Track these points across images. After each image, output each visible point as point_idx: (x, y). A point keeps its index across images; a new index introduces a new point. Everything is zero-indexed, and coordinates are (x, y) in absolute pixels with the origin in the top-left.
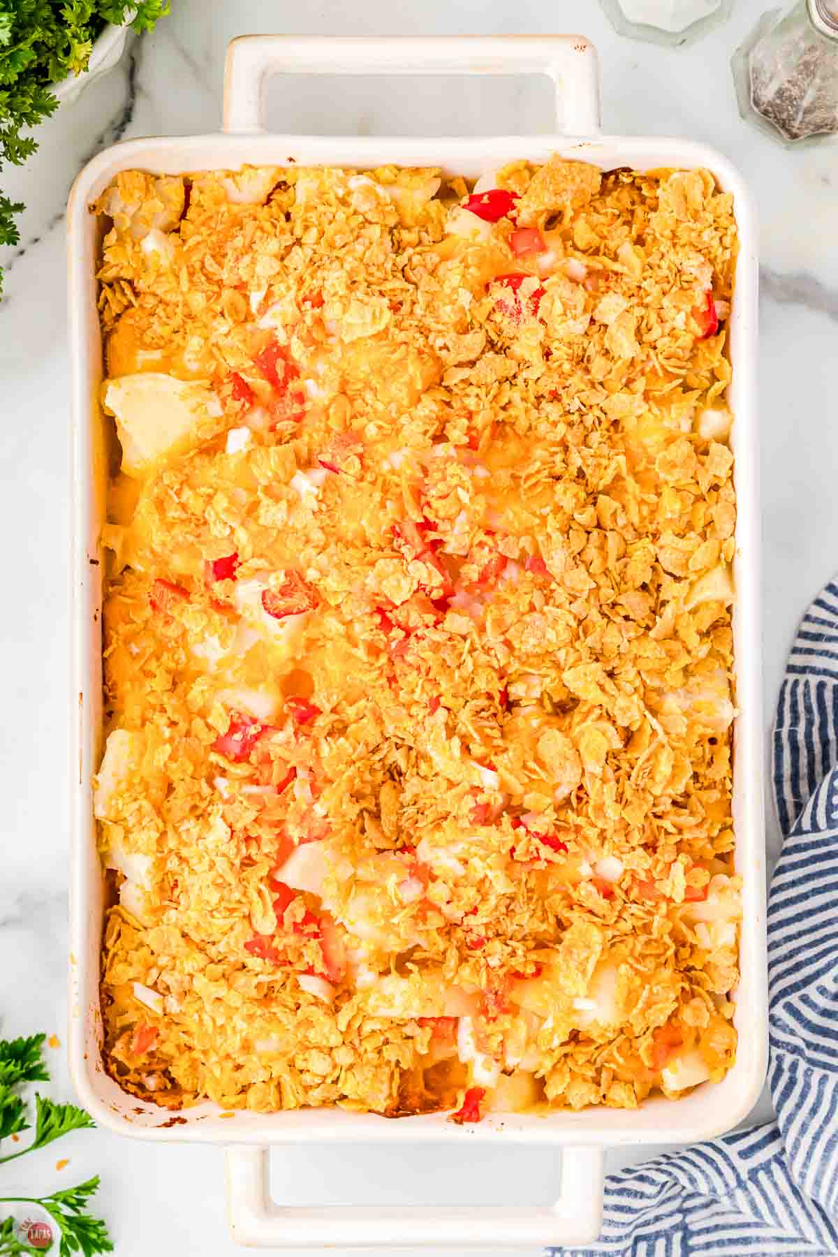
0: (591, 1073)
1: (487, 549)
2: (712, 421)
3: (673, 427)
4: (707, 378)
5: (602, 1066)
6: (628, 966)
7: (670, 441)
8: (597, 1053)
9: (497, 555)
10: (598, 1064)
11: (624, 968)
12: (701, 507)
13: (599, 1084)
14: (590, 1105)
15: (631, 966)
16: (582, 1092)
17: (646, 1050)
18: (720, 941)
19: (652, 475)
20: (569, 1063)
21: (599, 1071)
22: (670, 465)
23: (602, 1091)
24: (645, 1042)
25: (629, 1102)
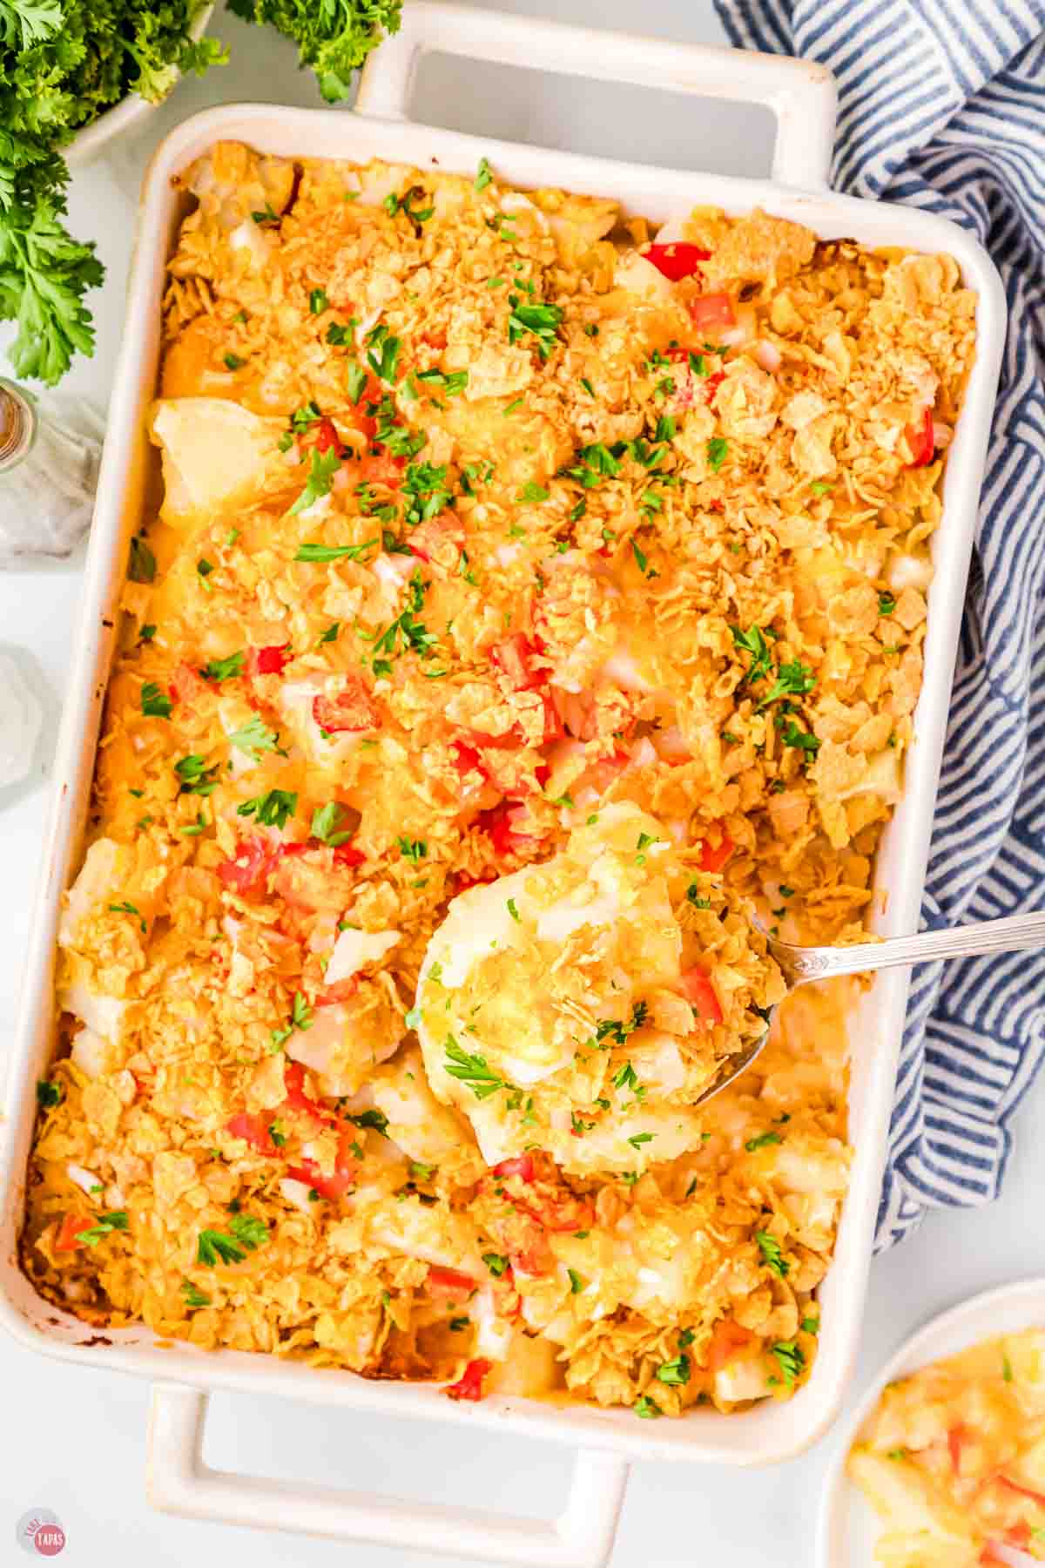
0: (628, 1363)
2: (907, 570)
3: (856, 568)
4: (909, 516)
5: (645, 1358)
6: (704, 1235)
7: (849, 584)
8: (643, 1342)
10: (640, 1356)
11: (699, 1236)
12: (878, 671)
13: (635, 1379)
14: (619, 1405)
15: (709, 1235)
16: (613, 1385)
17: (702, 1344)
18: (814, 1218)
19: (821, 623)
20: (603, 1347)
21: (638, 1362)
22: (845, 614)
23: (638, 1388)
24: (702, 1335)
25: (670, 1406)
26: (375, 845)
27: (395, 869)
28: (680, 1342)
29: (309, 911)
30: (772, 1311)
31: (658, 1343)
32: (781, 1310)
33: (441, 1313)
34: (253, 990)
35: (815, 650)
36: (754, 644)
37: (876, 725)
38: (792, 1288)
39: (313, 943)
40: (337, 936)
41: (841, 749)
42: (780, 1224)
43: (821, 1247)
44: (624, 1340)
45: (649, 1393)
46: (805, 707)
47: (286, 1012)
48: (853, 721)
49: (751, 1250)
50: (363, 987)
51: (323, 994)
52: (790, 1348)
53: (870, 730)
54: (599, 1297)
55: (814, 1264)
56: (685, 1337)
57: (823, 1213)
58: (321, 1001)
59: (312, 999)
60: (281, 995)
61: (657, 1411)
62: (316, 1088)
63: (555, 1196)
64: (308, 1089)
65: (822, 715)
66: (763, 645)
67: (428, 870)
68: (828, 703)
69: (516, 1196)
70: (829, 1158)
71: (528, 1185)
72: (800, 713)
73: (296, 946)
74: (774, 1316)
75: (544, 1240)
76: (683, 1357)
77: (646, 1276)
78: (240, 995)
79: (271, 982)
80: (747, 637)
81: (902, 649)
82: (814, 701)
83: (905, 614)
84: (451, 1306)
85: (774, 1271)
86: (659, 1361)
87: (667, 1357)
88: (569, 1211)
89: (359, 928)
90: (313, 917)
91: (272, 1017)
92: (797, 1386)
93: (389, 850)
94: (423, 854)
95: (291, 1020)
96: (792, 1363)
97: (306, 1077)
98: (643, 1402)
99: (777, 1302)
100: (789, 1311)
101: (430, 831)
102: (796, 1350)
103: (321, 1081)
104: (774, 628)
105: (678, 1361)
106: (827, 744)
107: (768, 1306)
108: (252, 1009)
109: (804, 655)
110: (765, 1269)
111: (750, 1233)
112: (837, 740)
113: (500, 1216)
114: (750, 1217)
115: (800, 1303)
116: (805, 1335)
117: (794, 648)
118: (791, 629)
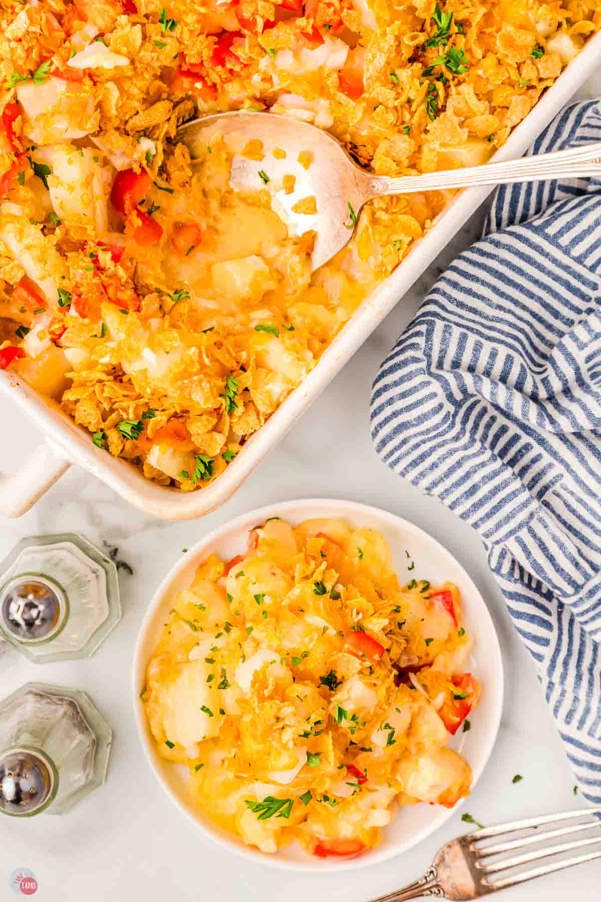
0: (106, 405)
1: (332, 9)
2: (563, 43)
3: (532, 20)
4: (584, 12)
5: (117, 409)
6: (197, 351)
7: (522, 27)
8: (122, 398)
9: (339, 18)
10: (115, 406)
11: (193, 350)
12: (508, 90)
13: (104, 420)
14: (85, 429)
15: (200, 352)
16: (88, 413)
17: (156, 423)
18: (270, 386)
19: (491, 41)
20: (97, 388)
21: (112, 410)
22: (510, 43)
23: (102, 426)
24: (160, 418)
25: (116, 448)
26: (146, 6)
27: (151, 28)
28: (144, 414)
29: (83, 18)
30: (209, 432)
31: (132, 405)
32: (216, 435)
33: (14, 311)
34: (20, 40)
35: (478, 53)
36: (444, 24)
37: (487, 120)
38: (231, 427)
39: (75, 39)
40: (92, 42)
41: (456, 120)
42: (247, 379)
43: (263, 409)
44: (111, 389)
45: (108, 433)
46: (451, 83)
47: (31, 67)
48: (476, 109)
49: (220, 383)
50: (87, 82)
51: (61, 69)
52: (206, 460)
53: (483, 121)
54: (112, 350)
55: (252, 418)
56: (149, 414)
57: (276, 388)
58: (57, 73)
59: (53, 68)
60: (34, 55)
61: (106, 447)
62: (22, 129)
63: (123, 280)
64: (16, 125)
65: (458, 94)
66: (449, 27)
67: (169, 40)
68: (467, 90)
69: (102, 264)
70: (299, 359)
71: (113, 263)
72: (447, 87)
73: (62, 35)
74: (209, 436)
75: (101, 300)
76: (140, 423)
77: (148, 354)
78: (11, 38)
79: (34, 42)
80: (443, 16)
81: (531, 87)
82: (459, 83)
83: (546, 67)
84: (23, 311)
85: (225, 403)
86: (125, 416)
87: (131, 416)
88: (127, 295)
89: (107, 46)
90: (83, 23)
91: (20, 62)
92: (198, 488)
93: (154, 14)
94: (172, 28)
95: (32, 73)
96: (203, 470)
97: (20, 117)
98: (100, 434)
99: (216, 429)
100: (220, 439)
101: (184, 17)
102: (210, 462)
103: (27, 125)
104: (463, 24)
105: (136, 423)
106: (449, 111)
107: (210, 427)
108: (13, 51)
109: (469, 50)
110: (222, 400)
111: (226, 373)
112: (457, 113)
113: (82, 268)
114: (231, 364)
115: (230, 439)
116: (221, 461)
117: (466, 43)
118: (473, 32)
